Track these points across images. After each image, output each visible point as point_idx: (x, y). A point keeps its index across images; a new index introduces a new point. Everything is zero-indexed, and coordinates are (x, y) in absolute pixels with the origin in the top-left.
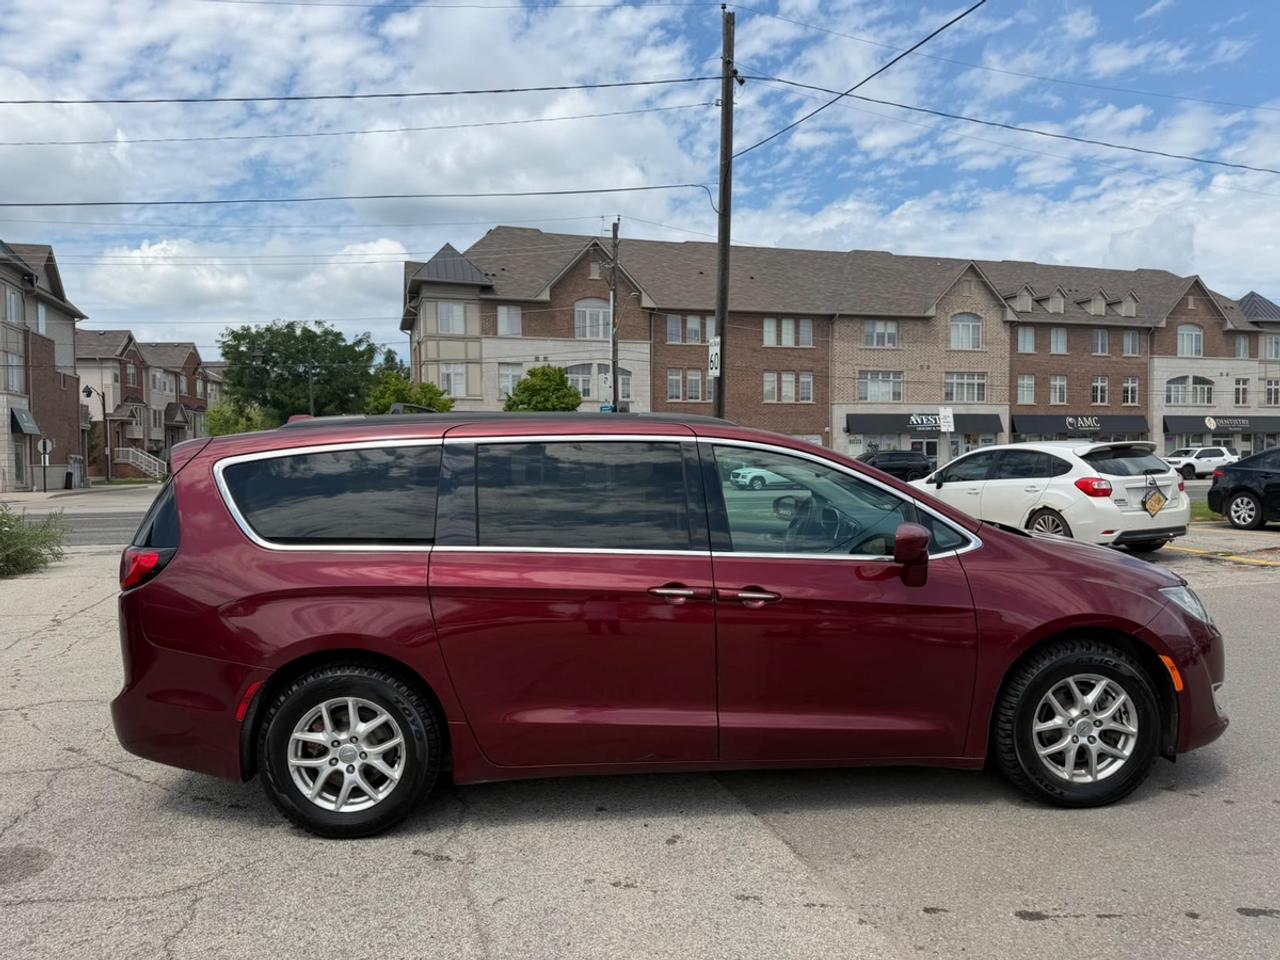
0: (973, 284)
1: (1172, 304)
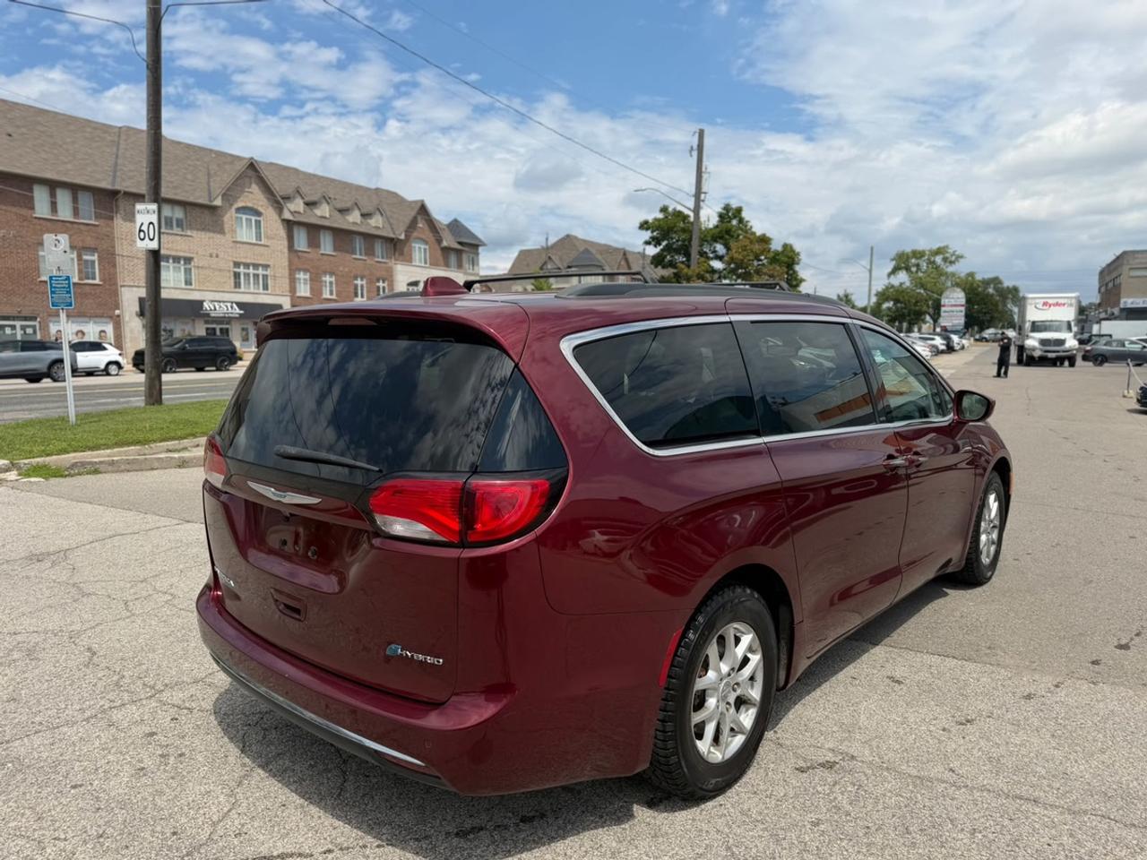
0: (253, 180)
1: (407, 220)
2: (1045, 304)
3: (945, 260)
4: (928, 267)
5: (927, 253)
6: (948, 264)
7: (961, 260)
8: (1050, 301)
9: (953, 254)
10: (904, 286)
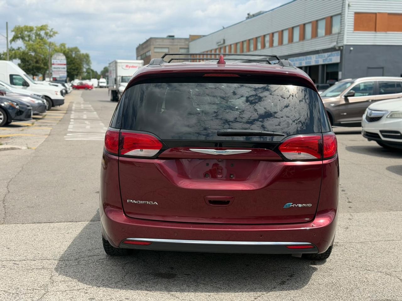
2: (127, 66)
3: (46, 34)
4: (35, 37)
5: (35, 29)
6: (48, 37)
7: (56, 35)
8: (130, 65)
9: (51, 31)
10: (21, 50)
